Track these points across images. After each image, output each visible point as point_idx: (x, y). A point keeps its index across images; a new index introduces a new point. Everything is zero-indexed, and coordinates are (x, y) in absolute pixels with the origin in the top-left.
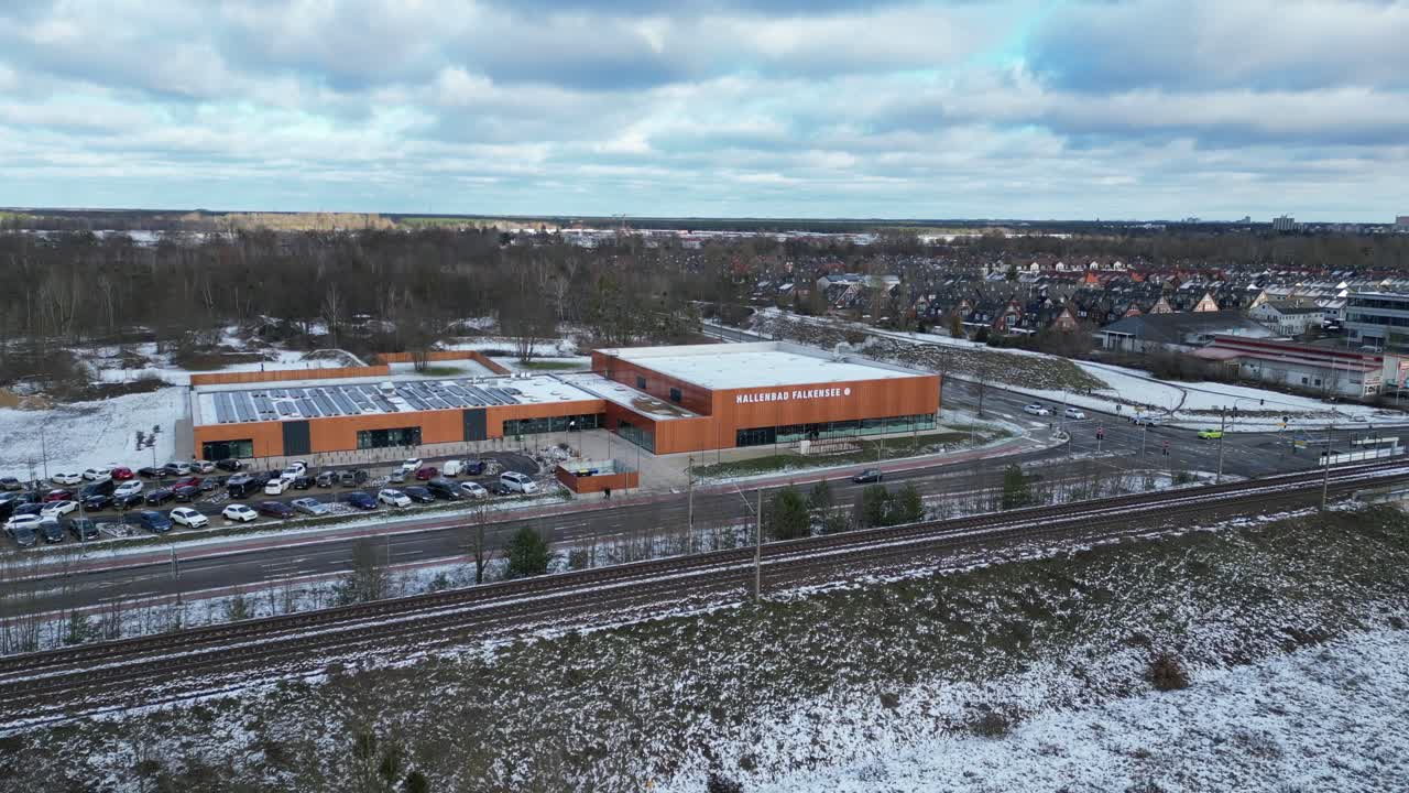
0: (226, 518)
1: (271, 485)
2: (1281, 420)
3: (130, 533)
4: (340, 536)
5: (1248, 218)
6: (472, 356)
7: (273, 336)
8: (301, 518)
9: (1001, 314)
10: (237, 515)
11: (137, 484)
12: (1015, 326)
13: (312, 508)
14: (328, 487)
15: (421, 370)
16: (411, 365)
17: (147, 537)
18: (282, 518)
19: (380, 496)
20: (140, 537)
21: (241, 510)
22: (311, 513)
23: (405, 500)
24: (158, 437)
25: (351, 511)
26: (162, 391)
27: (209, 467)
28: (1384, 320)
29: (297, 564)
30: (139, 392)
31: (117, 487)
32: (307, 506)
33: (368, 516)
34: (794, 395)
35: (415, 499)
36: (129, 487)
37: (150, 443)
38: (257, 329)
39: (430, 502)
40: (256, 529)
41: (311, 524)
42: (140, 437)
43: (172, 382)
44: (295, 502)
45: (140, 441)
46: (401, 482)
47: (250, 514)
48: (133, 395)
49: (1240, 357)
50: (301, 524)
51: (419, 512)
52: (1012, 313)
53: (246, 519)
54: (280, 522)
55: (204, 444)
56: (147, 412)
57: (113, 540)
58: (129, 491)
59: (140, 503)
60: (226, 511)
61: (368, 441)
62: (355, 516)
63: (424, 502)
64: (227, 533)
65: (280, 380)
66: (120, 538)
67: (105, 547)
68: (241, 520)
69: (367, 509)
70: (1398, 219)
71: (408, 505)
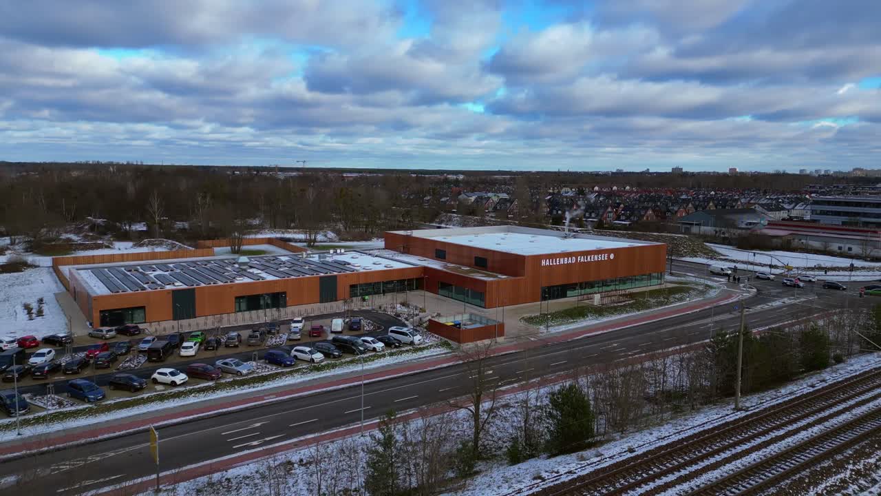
0: (155, 381)
1: (184, 348)
2: (823, 273)
3: (60, 404)
4: (278, 395)
5: (648, 169)
6: (270, 241)
7: (101, 231)
8: (229, 379)
9: (604, 213)
10: (170, 379)
11: (50, 352)
12: (616, 220)
13: (238, 369)
14: (236, 346)
15: (234, 252)
16: (229, 248)
17: (81, 407)
18: (212, 379)
19: (293, 353)
20: (73, 408)
21: (172, 374)
22: (238, 373)
23: (318, 356)
24: (45, 308)
25: (273, 369)
26: (28, 272)
27: (108, 332)
28: (838, 214)
29: (255, 429)
30: (10, 273)
31: (29, 356)
32: (234, 367)
33: (291, 373)
34: (579, 259)
35: (327, 355)
36: (43, 355)
37: (40, 313)
38: (87, 227)
39: (339, 356)
40: (191, 392)
41: (242, 383)
42: (28, 308)
43: (37, 264)
44: (219, 363)
45: (30, 313)
46: (299, 340)
47: (181, 378)
48: (5, 275)
49: (791, 234)
50: (232, 385)
51: (334, 366)
52: (610, 212)
53: (178, 383)
54: (211, 383)
55: (101, 312)
56: (21, 287)
57: (45, 413)
58: (44, 359)
59: (59, 371)
60: (155, 375)
61: (243, 306)
62: (277, 374)
63: (335, 357)
64: (162, 398)
65: (127, 261)
66: (53, 410)
67: (38, 421)
68: (173, 384)
69: (287, 366)
70: (730, 169)
71: (322, 361)
